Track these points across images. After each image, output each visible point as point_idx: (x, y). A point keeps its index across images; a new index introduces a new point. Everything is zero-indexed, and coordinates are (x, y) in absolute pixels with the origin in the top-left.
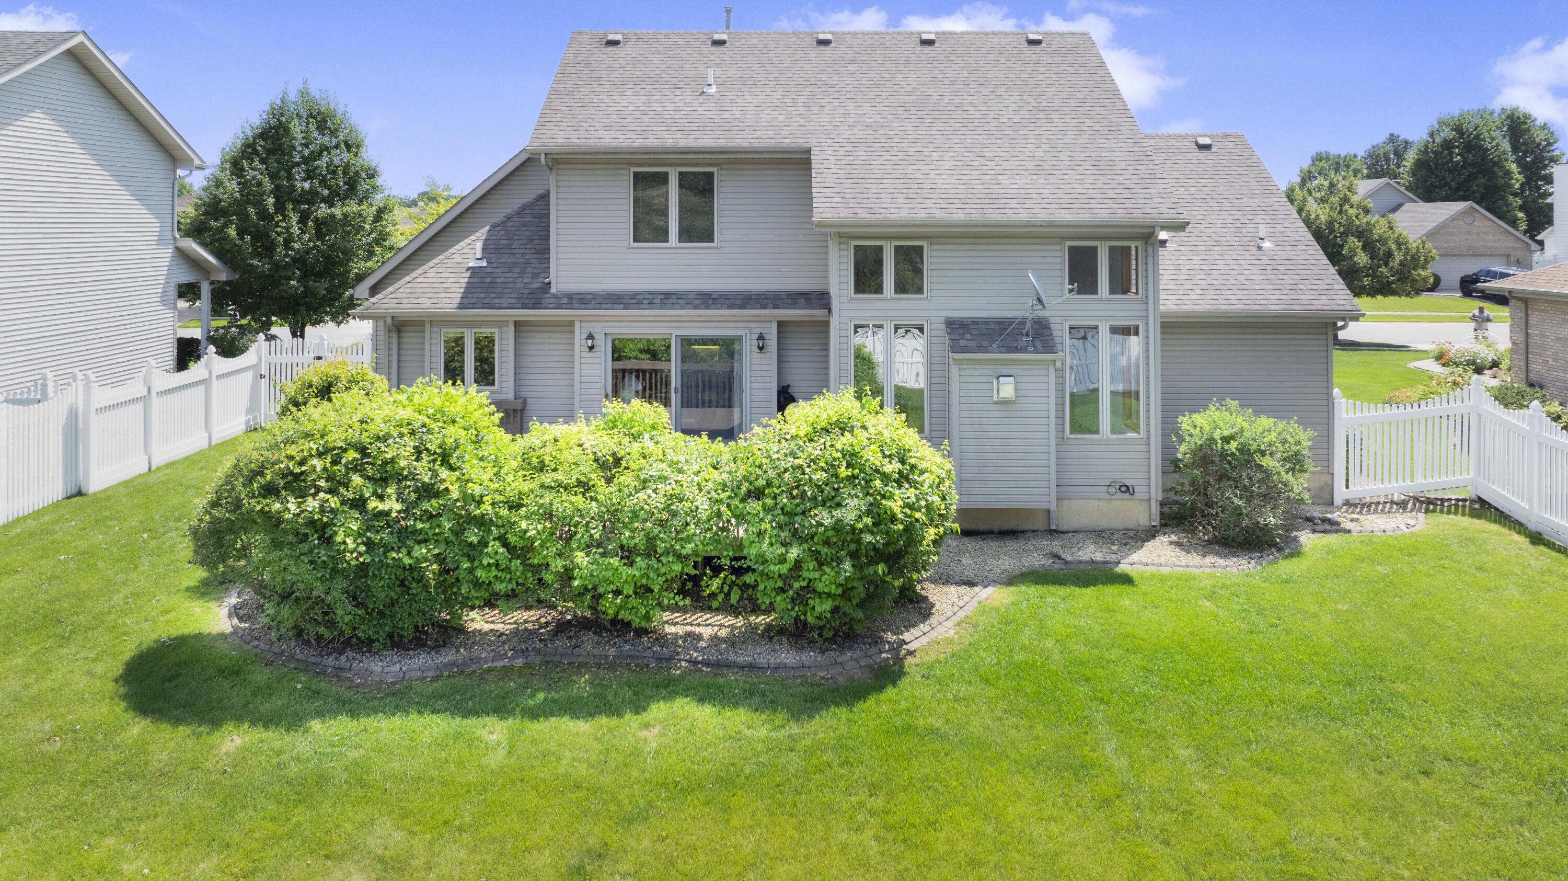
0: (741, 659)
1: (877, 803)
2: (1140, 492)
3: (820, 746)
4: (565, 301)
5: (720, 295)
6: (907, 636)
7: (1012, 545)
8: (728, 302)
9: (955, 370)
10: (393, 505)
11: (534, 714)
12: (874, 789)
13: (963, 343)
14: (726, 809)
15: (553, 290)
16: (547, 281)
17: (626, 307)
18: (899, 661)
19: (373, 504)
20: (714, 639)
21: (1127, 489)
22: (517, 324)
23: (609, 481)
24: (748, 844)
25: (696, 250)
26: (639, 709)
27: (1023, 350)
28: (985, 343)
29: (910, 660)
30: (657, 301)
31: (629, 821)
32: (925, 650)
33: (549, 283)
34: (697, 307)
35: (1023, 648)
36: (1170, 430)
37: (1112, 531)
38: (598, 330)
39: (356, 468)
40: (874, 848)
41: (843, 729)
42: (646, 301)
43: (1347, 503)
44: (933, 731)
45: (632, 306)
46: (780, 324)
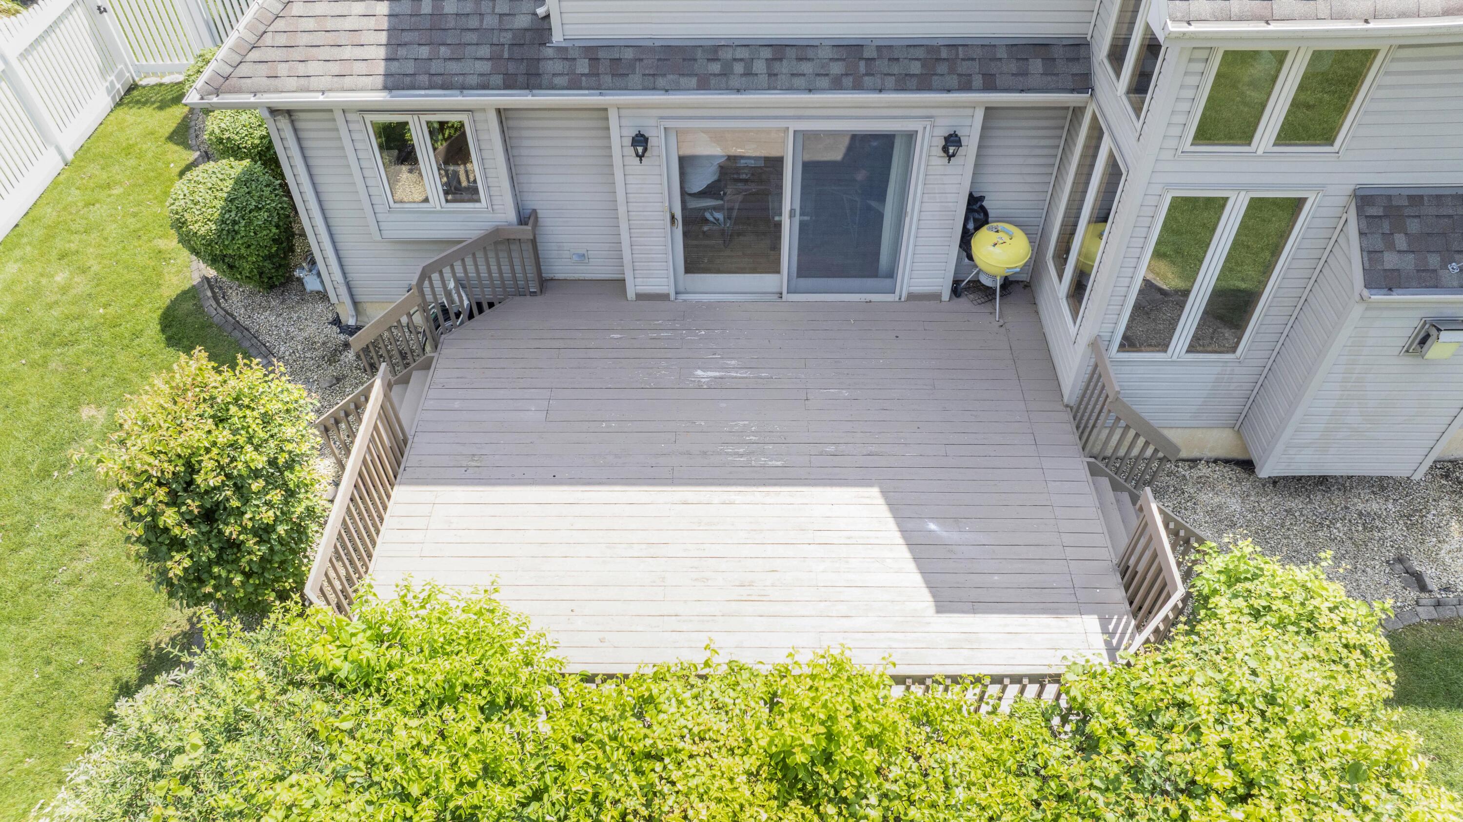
4: (583, 67)
5: (879, 48)
8: (896, 69)
13: (1390, 260)
15: (557, 38)
16: (541, 11)
17: (704, 85)
28: (1434, 260)
30: (760, 67)
33: (547, 17)
34: (837, 85)
38: (652, 122)
42: (739, 68)
45: (713, 81)
46: (991, 114)
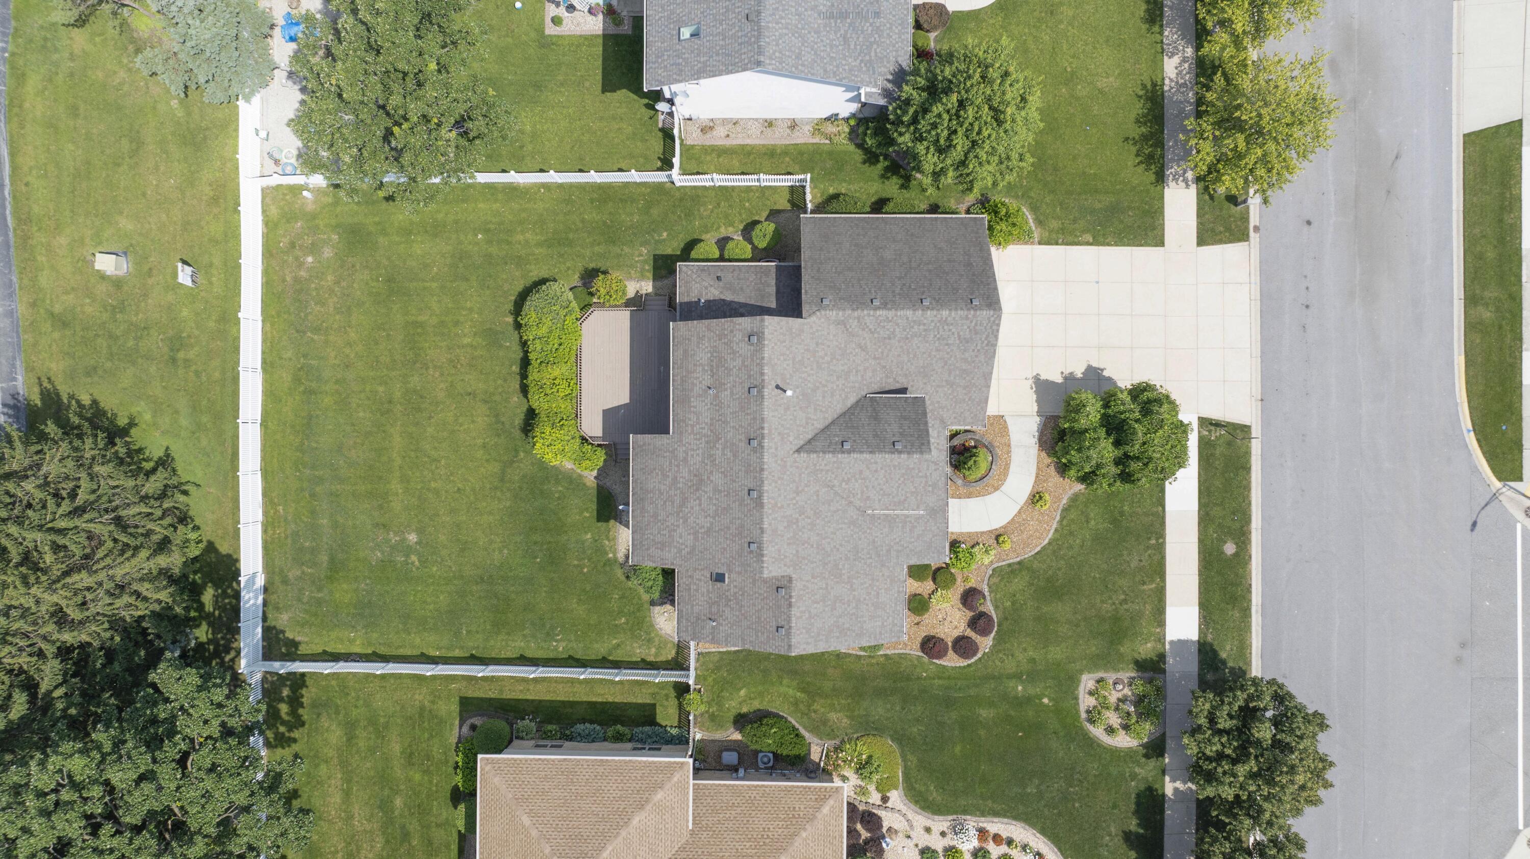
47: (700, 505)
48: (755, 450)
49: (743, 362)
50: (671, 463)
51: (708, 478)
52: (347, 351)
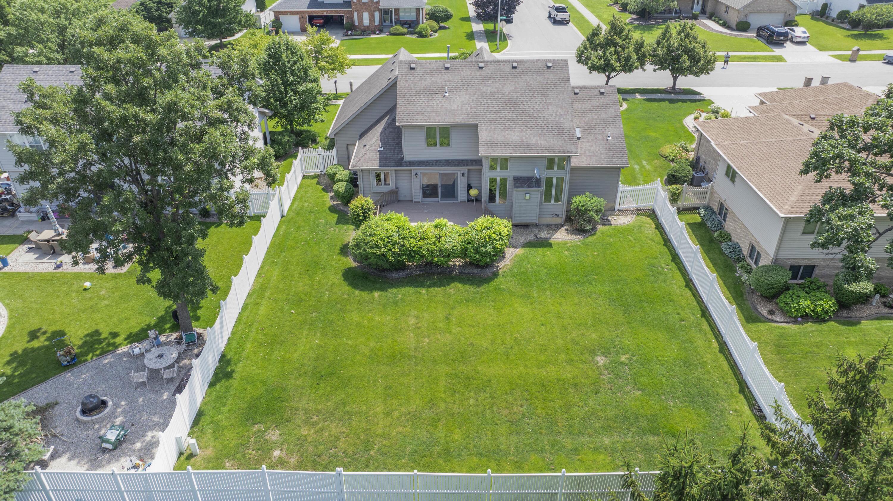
0: (466, 271)
1: (493, 304)
2: (560, 216)
3: (483, 293)
4: (408, 164)
5: (452, 161)
6: (499, 264)
7: (527, 230)
8: (454, 164)
9: (515, 192)
10: (397, 250)
11: (429, 287)
12: (493, 301)
13: (517, 185)
14: (468, 306)
15: (404, 161)
16: (402, 156)
17: (426, 166)
18: (498, 271)
19: (393, 250)
20: (459, 265)
21: (557, 215)
22: (395, 170)
23: (439, 242)
24: (472, 312)
25: (444, 148)
26: (448, 285)
27: (533, 187)
28: (523, 185)
29: (500, 271)
30: (434, 163)
31: (452, 309)
32: (503, 268)
33: (403, 159)
34: (445, 166)
35: (524, 267)
36: (569, 202)
37: (552, 225)
38: (418, 172)
39: (388, 242)
40: (493, 313)
41: (487, 289)
42: (431, 164)
43: (619, 210)
44: (503, 289)
46: (469, 170)
47: (527, 102)
48: (486, 65)
49: (428, 73)
50: (500, 124)
51: (507, 96)
52: (396, 414)
